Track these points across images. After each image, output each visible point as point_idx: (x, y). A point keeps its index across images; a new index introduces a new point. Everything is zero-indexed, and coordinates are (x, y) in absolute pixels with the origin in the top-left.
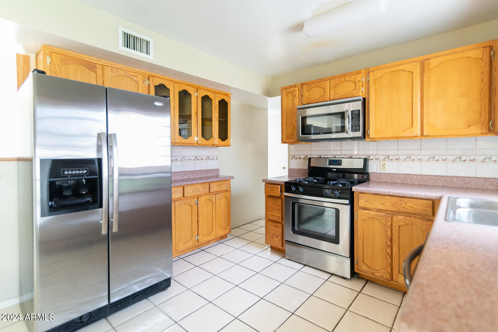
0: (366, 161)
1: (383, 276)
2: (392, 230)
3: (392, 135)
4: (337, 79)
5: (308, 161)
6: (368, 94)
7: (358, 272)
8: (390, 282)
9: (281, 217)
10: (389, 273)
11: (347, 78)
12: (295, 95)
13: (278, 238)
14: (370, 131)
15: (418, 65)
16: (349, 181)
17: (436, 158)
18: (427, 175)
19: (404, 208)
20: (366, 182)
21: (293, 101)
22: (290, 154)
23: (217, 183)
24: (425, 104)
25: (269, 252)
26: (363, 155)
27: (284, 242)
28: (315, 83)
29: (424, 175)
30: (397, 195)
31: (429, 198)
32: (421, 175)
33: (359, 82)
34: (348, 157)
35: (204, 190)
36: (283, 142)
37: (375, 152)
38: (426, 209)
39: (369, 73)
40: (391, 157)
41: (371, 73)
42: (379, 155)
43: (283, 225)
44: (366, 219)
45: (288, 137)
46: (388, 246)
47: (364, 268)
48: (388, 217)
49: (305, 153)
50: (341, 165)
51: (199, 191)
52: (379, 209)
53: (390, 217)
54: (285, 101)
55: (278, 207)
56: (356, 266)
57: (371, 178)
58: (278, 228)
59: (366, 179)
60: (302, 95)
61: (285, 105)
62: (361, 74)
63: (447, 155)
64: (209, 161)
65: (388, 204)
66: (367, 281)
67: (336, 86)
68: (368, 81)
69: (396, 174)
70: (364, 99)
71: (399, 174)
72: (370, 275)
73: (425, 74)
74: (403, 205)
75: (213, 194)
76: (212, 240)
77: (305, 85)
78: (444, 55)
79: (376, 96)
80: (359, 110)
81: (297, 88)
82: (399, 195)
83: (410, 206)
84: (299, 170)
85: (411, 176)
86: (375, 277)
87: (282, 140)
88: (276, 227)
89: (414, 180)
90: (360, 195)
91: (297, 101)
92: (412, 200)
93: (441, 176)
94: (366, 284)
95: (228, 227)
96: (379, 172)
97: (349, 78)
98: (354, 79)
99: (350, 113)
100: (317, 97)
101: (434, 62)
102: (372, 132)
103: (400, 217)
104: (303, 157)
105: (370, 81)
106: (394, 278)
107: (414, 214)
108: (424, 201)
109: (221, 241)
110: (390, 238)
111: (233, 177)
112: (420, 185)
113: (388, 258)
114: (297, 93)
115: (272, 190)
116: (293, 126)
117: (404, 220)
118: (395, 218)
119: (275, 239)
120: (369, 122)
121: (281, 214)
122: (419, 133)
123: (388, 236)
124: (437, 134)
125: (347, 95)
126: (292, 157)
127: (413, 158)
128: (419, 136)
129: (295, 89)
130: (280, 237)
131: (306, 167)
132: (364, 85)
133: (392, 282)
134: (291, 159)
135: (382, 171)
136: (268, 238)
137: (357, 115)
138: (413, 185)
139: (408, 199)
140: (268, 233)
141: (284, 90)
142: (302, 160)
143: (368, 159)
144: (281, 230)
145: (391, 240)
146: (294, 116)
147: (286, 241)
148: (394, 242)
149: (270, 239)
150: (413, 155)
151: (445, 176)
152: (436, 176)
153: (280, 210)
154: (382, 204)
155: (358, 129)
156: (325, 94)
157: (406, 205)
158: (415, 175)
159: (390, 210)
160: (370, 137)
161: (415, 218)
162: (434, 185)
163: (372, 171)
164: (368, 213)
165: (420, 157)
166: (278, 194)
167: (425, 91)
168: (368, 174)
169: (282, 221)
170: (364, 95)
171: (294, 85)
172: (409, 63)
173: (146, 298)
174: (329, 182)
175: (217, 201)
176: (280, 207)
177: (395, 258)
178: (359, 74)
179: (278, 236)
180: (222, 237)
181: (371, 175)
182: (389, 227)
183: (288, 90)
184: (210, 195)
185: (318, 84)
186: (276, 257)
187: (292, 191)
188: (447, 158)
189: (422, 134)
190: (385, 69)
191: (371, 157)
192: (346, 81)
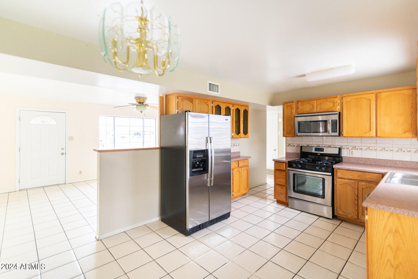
0: (340, 149)
1: (353, 217)
2: (358, 191)
3: (358, 135)
4: (322, 100)
5: (300, 147)
6: (342, 110)
7: (337, 215)
8: (357, 220)
9: (285, 182)
10: (356, 215)
11: (328, 100)
12: (293, 108)
13: (283, 195)
14: (344, 132)
15: (374, 96)
16: (330, 162)
17: (386, 149)
18: (381, 159)
19: (366, 178)
20: (340, 162)
21: (292, 111)
22: (287, 143)
23: (242, 161)
24: (378, 118)
25: (275, 204)
26: (338, 146)
27: (287, 197)
28: (307, 101)
29: (378, 159)
30: (361, 170)
31: (380, 173)
32: (376, 159)
33: (336, 103)
34: (328, 146)
35: (236, 165)
36: (284, 136)
37: (346, 144)
38: (378, 179)
39: (342, 97)
40: (357, 148)
41: (344, 98)
42: (349, 146)
43: (286, 187)
44: (341, 184)
45: (288, 133)
46: (356, 199)
47: (341, 212)
48: (356, 183)
49: (298, 143)
50: (323, 151)
51: (234, 166)
52: (350, 179)
53: (357, 183)
54: (286, 111)
55: (283, 176)
56: (335, 212)
57: (344, 160)
58: (283, 189)
59: (340, 160)
60: (298, 108)
61: (286, 113)
62: (337, 98)
63: (393, 147)
64: (235, 147)
65: (355, 176)
66: (342, 221)
67: (321, 104)
68: (342, 102)
69: (360, 158)
70: (340, 113)
71: (362, 158)
72: (344, 217)
73: (378, 101)
74: (365, 176)
75: (240, 168)
76: (238, 196)
77: (300, 102)
78: (389, 91)
79: (347, 111)
80: (337, 120)
81: (294, 103)
82: (362, 171)
83: (369, 177)
84: (293, 154)
85: (370, 160)
86: (348, 218)
87: (283, 135)
88: (282, 188)
89: (372, 162)
90: (338, 170)
91: (294, 111)
92: (370, 173)
93: (389, 160)
94: (341, 222)
95: (248, 188)
96: (349, 156)
97: (330, 100)
98: (333, 100)
99: (330, 121)
100: (308, 110)
101: (383, 95)
102: (345, 132)
103: (363, 183)
104: (296, 145)
105: (343, 102)
106: (359, 218)
107: (371, 182)
108: (377, 174)
109: (244, 197)
110: (357, 195)
111: (250, 157)
112: (376, 165)
113: (356, 206)
114: (294, 106)
115: (279, 166)
116: (292, 127)
117: (365, 185)
118: (360, 183)
119: (281, 196)
120: (343, 127)
121: (285, 180)
122: (374, 135)
123: (355, 194)
124: (386, 136)
125: (328, 110)
126: (288, 145)
127: (371, 148)
128: (375, 136)
129: (293, 104)
130: (284, 195)
131: (299, 152)
132: (339, 104)
133: (358, 220)
134: (288, 146)
135: (351, 156)
136: (276, 195)
137: (335, 123)
138: (371, 165)
139: (368, 173)
140: (276, 192)
141: (285, 104)
142: (295, 147)
143: (342, 148)
144: (285, 191)
145: (358, 196)
146: (292, 121)
147: (289, 197)
148: (360, 197)
149: (278, 196)
150: (371, 147)
151: (392, 160)
152: (386, 160)
153: (284, 178)
154: (352, 175)
155: (336, 131)
156: (313, 108)
157: (366, 176)
158: (372, 159)
159: (357, 179)
160: (344, 136)
161: (372, 184)
162: (384, 166)
163: (344, 156)
164: (343, 181)
165: (375, 148)
166: (284, 168)
167: (378, 111)
168: (341, 157)
169: (286, 185)
170: (340, 110)
171: (292, 101)
172: (368, 94)
173: (220, 221)
174: (317, 162)
175: (242, 172)
176: (285, 177)
177: (360, 206)
178: (336, 98)
179: (284, 194)
180: (244, 195)
181: (343, 158)
182: (356, 189)
183: (288, 104)
184: (239, 168)
185: (308, 102)
186: (282, 207)
187: (293, 167)
188: (393, 150)
189: (376, 136)
190: (353, 97)
191: (344, 147)
192: (327, 102)
